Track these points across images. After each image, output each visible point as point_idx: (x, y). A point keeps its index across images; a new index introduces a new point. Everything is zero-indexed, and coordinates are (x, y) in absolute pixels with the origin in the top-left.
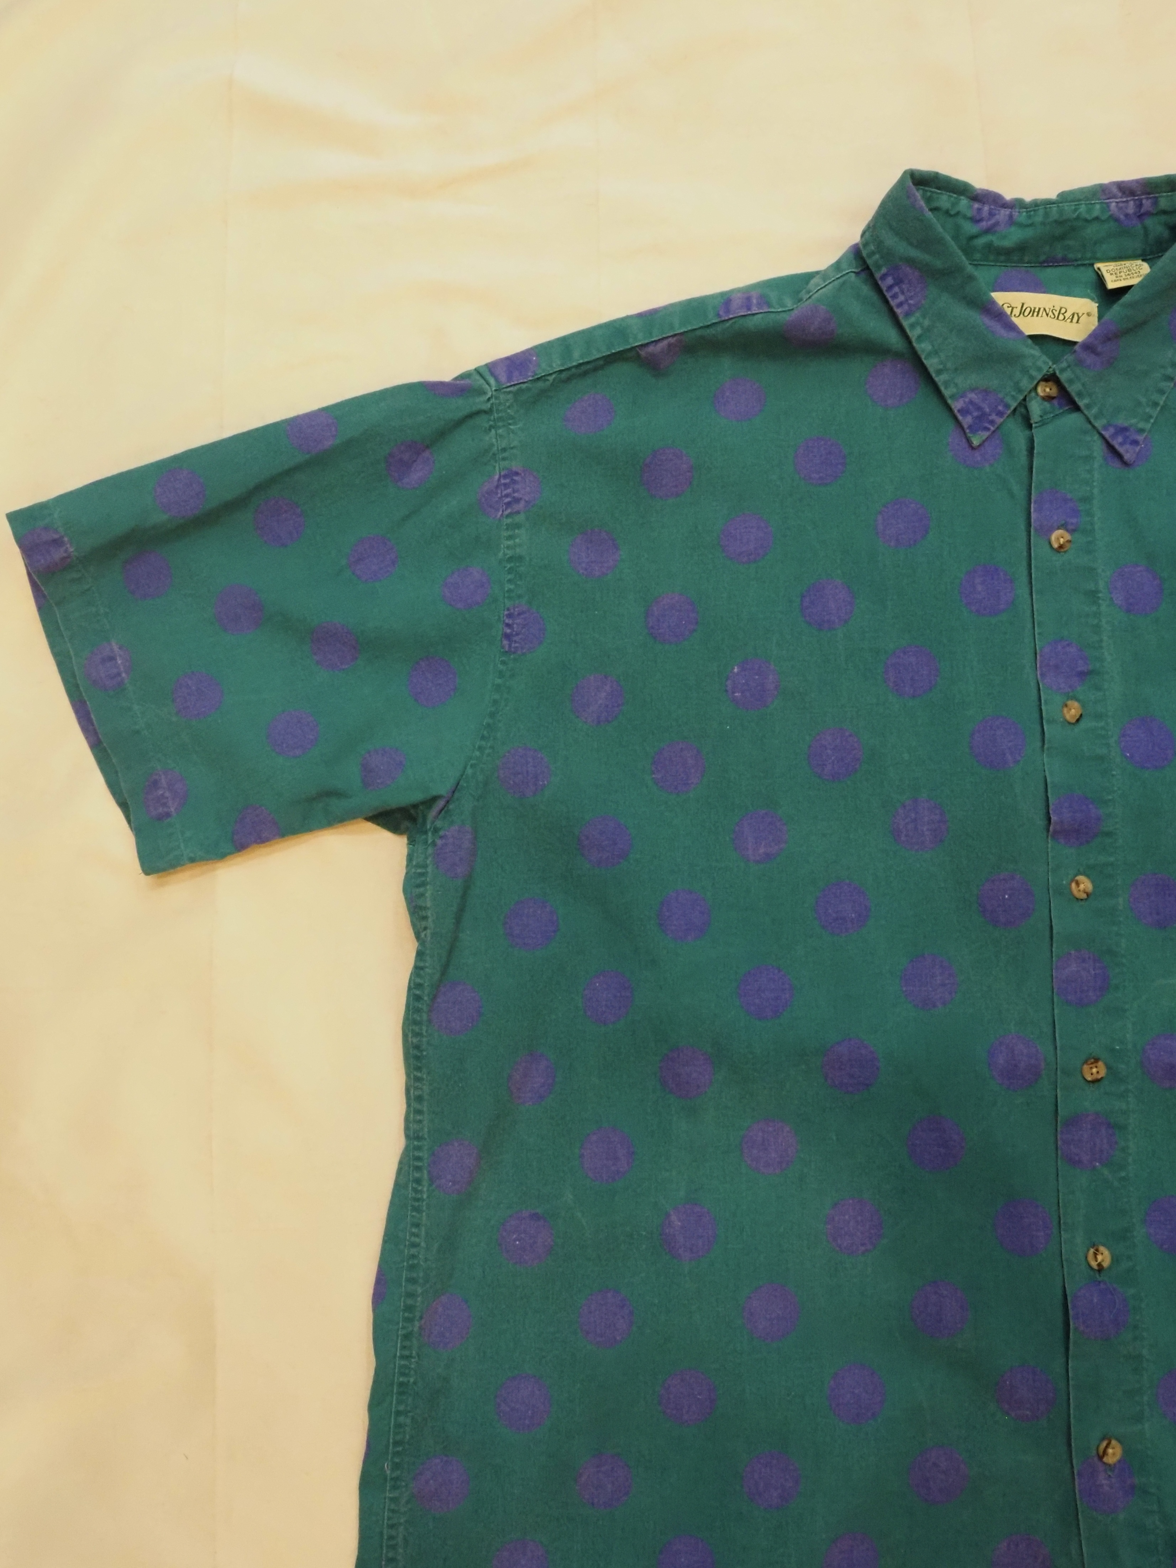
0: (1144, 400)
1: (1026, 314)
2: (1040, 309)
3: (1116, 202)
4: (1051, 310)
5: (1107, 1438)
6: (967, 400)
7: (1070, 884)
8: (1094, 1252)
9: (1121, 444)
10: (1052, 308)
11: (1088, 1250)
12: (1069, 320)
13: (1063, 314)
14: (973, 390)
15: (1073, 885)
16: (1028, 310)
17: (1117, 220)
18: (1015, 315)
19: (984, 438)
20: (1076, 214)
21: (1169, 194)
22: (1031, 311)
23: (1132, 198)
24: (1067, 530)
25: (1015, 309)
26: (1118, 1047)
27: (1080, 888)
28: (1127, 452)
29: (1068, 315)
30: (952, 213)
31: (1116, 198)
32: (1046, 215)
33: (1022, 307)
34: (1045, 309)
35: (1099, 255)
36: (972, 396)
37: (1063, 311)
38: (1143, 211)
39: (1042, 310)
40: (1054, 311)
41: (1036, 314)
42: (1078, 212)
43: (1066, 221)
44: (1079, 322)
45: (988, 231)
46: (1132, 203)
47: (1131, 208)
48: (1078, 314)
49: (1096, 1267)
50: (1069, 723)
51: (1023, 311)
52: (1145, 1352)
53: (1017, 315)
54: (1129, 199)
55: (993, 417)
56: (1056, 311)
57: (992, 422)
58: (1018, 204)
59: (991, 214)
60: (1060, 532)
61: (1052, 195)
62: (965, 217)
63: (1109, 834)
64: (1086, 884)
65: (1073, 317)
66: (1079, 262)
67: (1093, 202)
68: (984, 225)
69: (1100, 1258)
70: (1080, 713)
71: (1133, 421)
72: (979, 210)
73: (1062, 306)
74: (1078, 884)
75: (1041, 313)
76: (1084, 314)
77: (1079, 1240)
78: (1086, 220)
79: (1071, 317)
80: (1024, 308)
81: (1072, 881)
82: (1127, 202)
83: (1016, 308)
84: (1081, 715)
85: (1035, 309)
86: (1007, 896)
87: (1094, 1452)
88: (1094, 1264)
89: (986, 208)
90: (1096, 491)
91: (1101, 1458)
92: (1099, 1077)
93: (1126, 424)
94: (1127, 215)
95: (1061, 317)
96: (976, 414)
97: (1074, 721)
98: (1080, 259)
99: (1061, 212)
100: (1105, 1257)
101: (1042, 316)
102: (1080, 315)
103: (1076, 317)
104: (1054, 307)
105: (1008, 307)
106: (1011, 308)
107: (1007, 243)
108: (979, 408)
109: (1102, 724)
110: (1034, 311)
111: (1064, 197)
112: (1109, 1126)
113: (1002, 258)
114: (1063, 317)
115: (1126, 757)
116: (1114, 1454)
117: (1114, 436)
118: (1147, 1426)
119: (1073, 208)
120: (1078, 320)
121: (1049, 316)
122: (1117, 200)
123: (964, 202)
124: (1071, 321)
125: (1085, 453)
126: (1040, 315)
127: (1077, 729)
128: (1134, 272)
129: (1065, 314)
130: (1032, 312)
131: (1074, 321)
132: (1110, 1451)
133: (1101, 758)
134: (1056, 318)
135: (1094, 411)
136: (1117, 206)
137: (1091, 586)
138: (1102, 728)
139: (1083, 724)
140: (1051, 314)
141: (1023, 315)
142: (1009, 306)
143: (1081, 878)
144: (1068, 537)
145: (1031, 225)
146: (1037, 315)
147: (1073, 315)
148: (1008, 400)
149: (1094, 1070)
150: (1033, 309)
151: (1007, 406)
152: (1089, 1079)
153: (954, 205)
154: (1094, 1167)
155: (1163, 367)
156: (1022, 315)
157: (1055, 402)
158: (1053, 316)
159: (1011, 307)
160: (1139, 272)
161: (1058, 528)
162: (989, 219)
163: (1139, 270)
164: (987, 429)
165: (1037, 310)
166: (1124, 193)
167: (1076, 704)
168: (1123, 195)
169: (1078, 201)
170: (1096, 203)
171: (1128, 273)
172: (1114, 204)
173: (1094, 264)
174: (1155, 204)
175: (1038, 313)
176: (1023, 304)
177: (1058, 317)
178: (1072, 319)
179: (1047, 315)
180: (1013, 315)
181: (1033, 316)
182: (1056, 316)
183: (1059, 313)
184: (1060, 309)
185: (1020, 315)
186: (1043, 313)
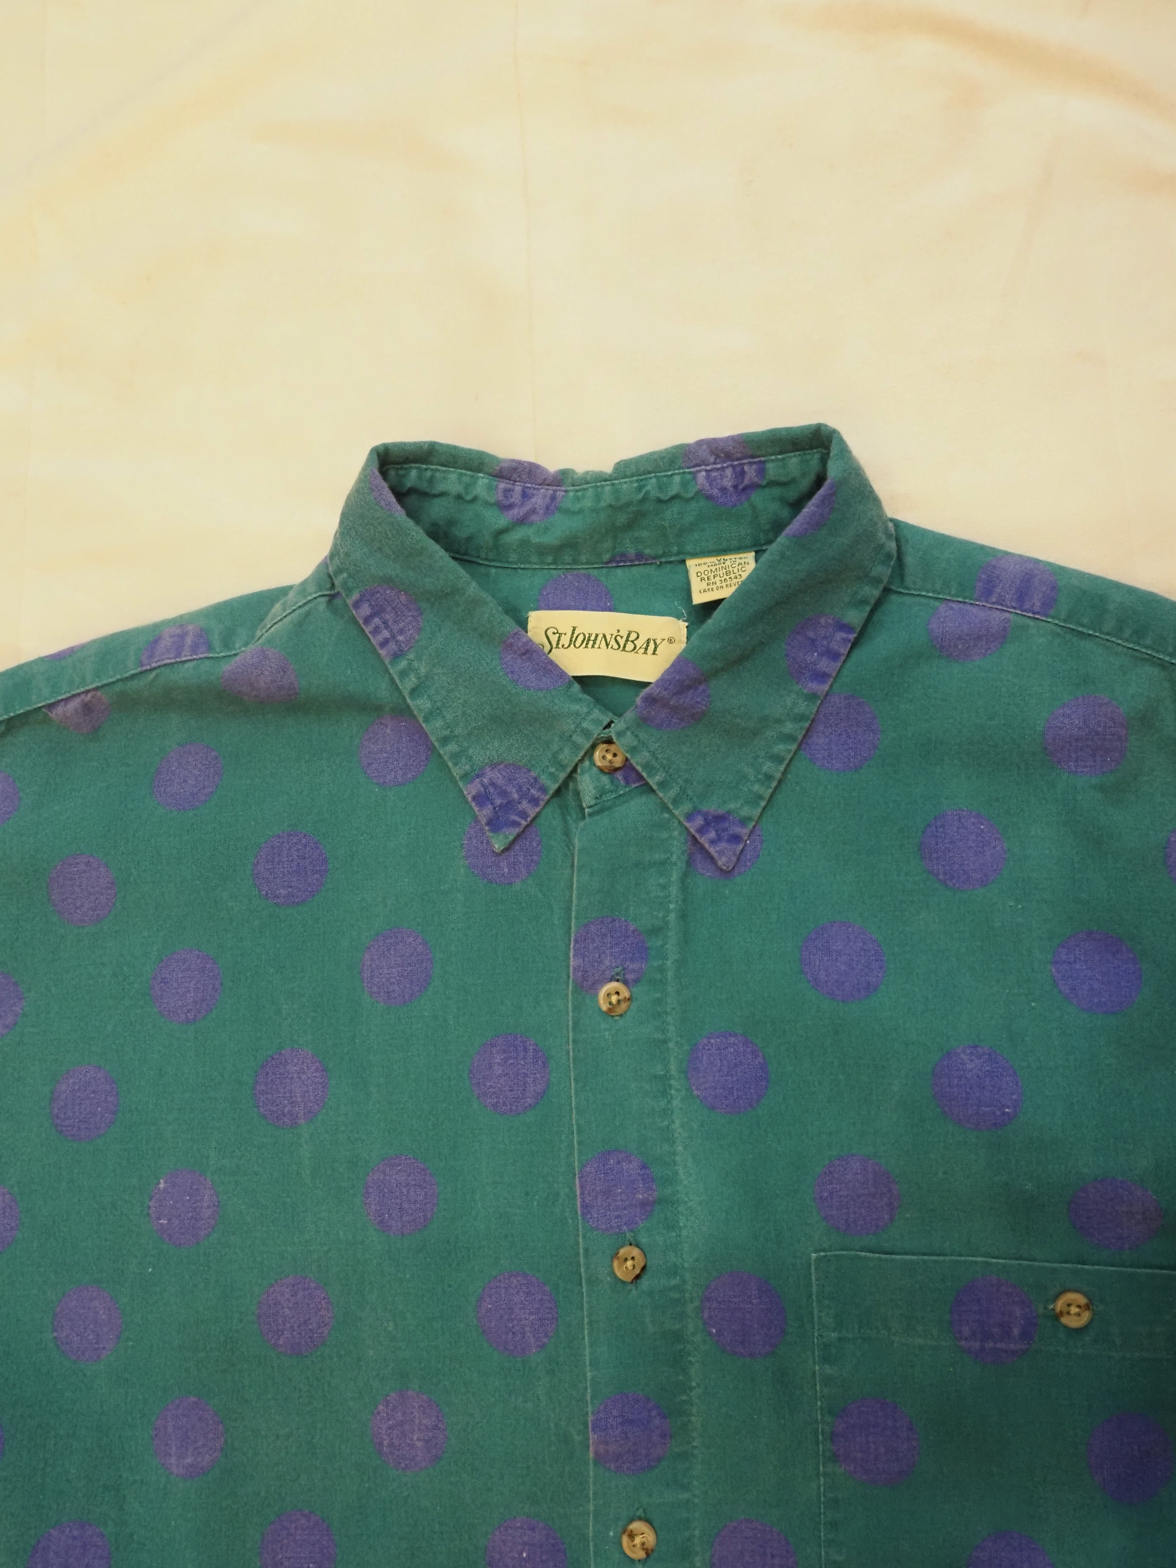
0: (750, 771)
1: (578, 644)
2: (597, 636)
3: (706, 471)
4: (614, 636)
6: (486, 781)
7: (620, 1538)
9: (713, 842)
10: (616, 634)
12: (643, 650)
13: (633, 642)
14: (494, 766)
15: (625, 1540)
16: (581, 638)
17: (709, 497)
18: (563, 646)
19: (511, 838)
20: (642, 494)
21: (779, 457)
22: (584, 639)
23: (730, 463)
24: (626, 983)
25: (563, 635)
27: (635, 1542)
28: (721, 853)
29: (639, 643)
30: (469, 498)
31: (706, 465)
32: (598, 498)
33: (573, 633)
34: (604, 636)
35: (689, 548)
36: (491, 775)
37: (633, 636)
38: (746, 482)
39: (600, 636)
40: (618, 638)
41: (591, 643)
42: (644, 491)
43: (628, 504)
44: (656, 653)
45: (522, 521)
46: (729, 472)
47: (728, 479)
48: (654, 640)
50: (623, 1282)
51: (574, 639)
53: (565, 646)
54: (725, 465)
55: (525, 805)
56: (622, 637)
57: (522, 814)
58: (562, 478)
59: (525, 495)
60: (614, 985)
61: (607, 468)
62: (487, 504)
63: (682, 1455)
64: (645, 1535)
65: (648, 646)
66: (663, 560)
67: (669, 473)
68: (516, 512)
70: (642, 1265)
71: (732, 806)
72: (507, 492)
73: (631, 630)
74: (632, 1536)
75: (598, 642)
76: (664, 640)
78: (660, 501)
79: (645, 646)
80: (575, 636)
81: (624, 1531)
82: (723, 469)
83: (565, 634)
84: (644, 1268)
85: (590, 635)
86: (524, 1554)
89: (518, 488)
90: (672, 917)
93: (721, 812)
94: (723, 490)
95: (630, 646)
96: (498, 802)
97: (629, 1278)
98: (663, 556)
99: (616, 492)
101: (599, 648)
102: (658, 642)
103: (652, 646)
104: (618, 631)
105: (554, 633)
106: (558, 635)
107: (551, 539)
108: (504, 793)
109: (674, 1282)
110: (589, 640)
111: (624, 469)
113: (550, 559)
114: (632, 646)
115: (710, 1334)
117: (702, 830)
119: (636, 485)
120: (655, 650)
121: (610, 646)
122: (709, 468)
123: (483, 480)
124: (645, 653)
125: (658, 856)
126: (596, 646)
127: (634, 1295)
128: (733, 576)
129: (635, 642)
130: (586, 640)
131: (648, 652)
133: (672, 1337)
134: (621, 649)
135: (673, 792)
136: (708, 477)
137: (659, 1070)
138: (676, 1288)
139: (647, 1283)
140: (613, 643)
141: (575, 645)
142: (556, 631)
143: (638, 1526)
144: (625, 993)
145: (580, 511)
146: (593, 647)
147: (648, 641)
148: (544, 779)
150: (587, 636)
151: (543, 789)
153: (468, 487)
155: (779, 721)
156: (572, 645)
157: (619, 776)
158: (616, 646)
159: (557, 633)
160: (740, 575)
161: (611, 980)
162: (522, 504)
163: (740, 572)
164: (515, 824)
165: (592, 638)
166: (717, 456)
167: (635, 1252)
168: (715, 459)
169: (644, 474)
170: (676, 474)
171: (725, 577)
172: (704, 473)
173: (683, 562)
174: (761, 471)
175: (594, 643)
176: (574, 629)
177: (625, 647)
178: (646, 649)
179: (607, 645)
180: (560, 646)
181: (586, 647)
182: (622, 646)
183: (627, 640)
184: (629, 634)
185: (569, 645)
186: (603, 642)
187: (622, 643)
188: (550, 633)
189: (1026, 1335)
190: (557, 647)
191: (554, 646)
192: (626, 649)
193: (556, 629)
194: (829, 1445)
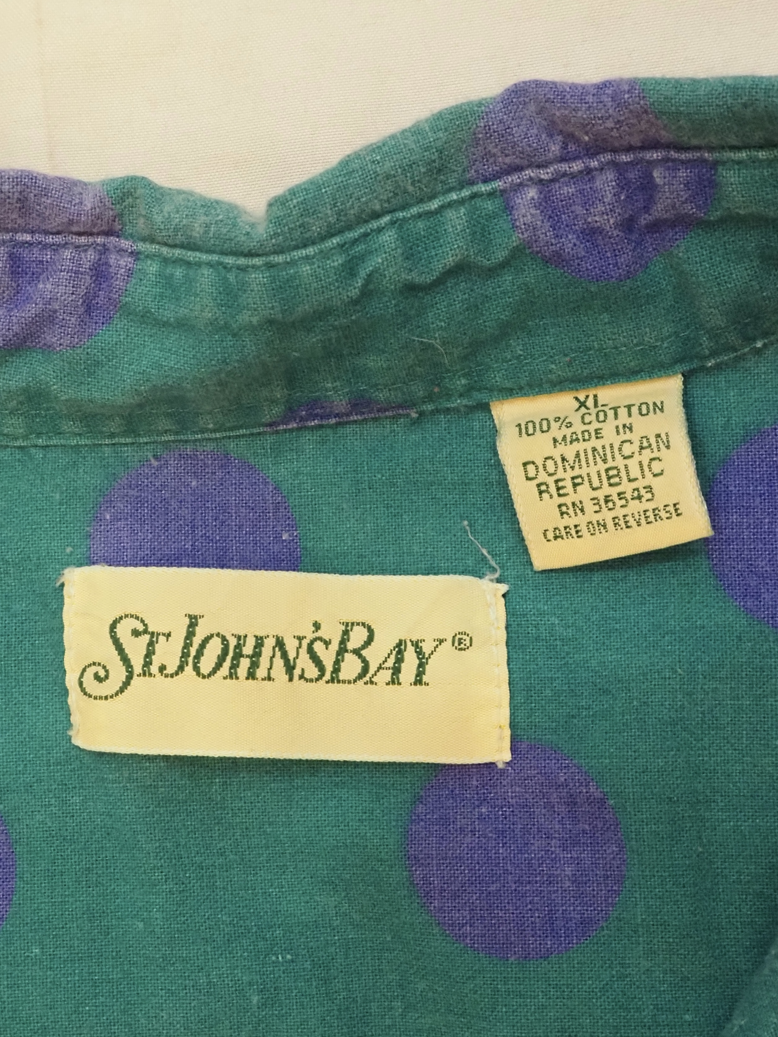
1: (207, 664)
2: (260, 642)
3: (539, 184)
4: (305, 643)
13: (357, 652)
17: (552, 261)
18: (162, 668)
20: (359, 283)
23: (608, 157)
25: (162, 639)
31: (539, 167)
33: (190, 634)
34: (280, 643)
35: (498, 379)
38: (659, 212)
39: (269, 643)
40: (318, 647)
41: (245, 663)
42: (363, 273)
43: (321, 314)
44: (425, 678)
46: (606, 185)
47: (604, 205)
48: (416, 645)
51: (193, 651)
53: (170, 670)
54: (594, 164)
56: (327, 643)
65: (399, 660)
67: (434, 205)
73: (350, 620)
75: (264, 661)
76: (441, 641)
78: (411, 289)
79: (391, 662)
80: (197, 641)
82: (588, 175)
83: (168, 635)
94: (592, 235)
102: (427, 648)
103: (410, 657)
104: (317, 626)
105: (136, 633)
106: (147, 637)
110: (238, 656)
114: (358, 666)
119: (338, 260)
120: (420, 673)
121: (297, 672)
122: (545, 174)
124: (395, 680)
126: (261, 672)
128: (627, 487)
129: (364, 652)
131: (402, 677)
134: (328, 676)
136: (544, 201)
141: (196, 669)
142: (141, 628)
145: (183, 323)
146: (251, 675)
147: (400, 648)
150: (233, 642)
156: (189, 669)
158: (312, 671)
159: (146, 631)
160: (649, 489)
163: (649, 479)
165: (248, 649)
166: (569, 137)
168: (565, 146)
169: (361, 220)
170: (450, 205)
171: (606, 490)
172: (532, 193)
173: (485, 408)
174: (705, 190)
175: (254, 665)
176: (193, 621)
177: (336, 670)
178: (396, 670)
179: (290, 668)
180: (154, 669)
181: (233, 675)
182: (329, 668)
183: (342, 650)
184: (346, 633)
185: (181, 668)
186: (279, 662)
187: (328, 660)
188: (123, 631)
190: (146, 672)
191: (138, 669)
192: (342, 676)
193: (142, 621)
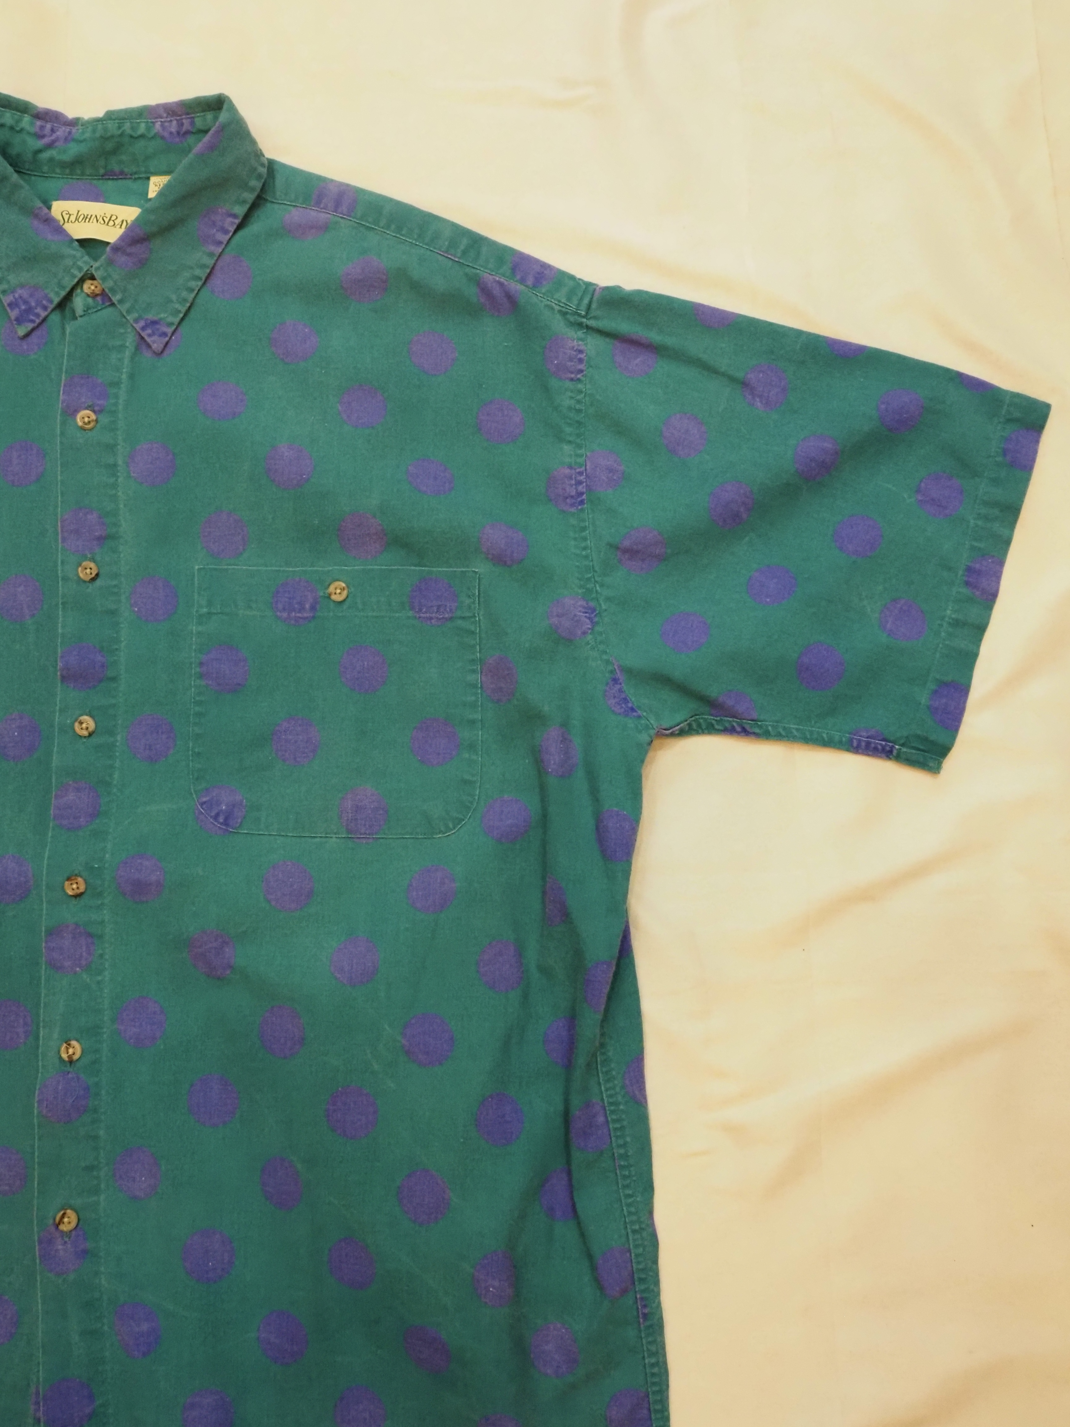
0: (174, 297)
1: (80, 220)
2: (92, 216)
3: (161, 122)
4: (101, 216)
5: (64, 1208)
6: (17, 295)
7: (74, 725)
8: (66, 1047)
9: (150, 336)
10: (103, 215)
11: (61, 1045)
12: (119, 226)
13: (113, 221)
14: (22, 286)
15: (77, 724)
16: (82, 216)
17: (163, 138)
18: (71, 222)
19: (29, 329)
20: (121, 131)
21: (202, 114)
22: (84, 217)
23: (175, 118)
24: (94, 412)
26: (97, 866)
27: (83, 727)
28: (155, 342)
29: (117, 222)
30: (18, 129)
31: (162, 118)
32: (94, 131)
33: (78, 214)
34: (96, 216)
35: (152, 170)
36: (19, 291)
37: (114, 218)
38: (184, 129)
39: (94, 216)
40: (105, 218)
41: (88, 220)
42: (122, 129)
43: (112, 136)
45: (50, 146)
46: (174, 123)
47: (174, 127)
48: (126, 221)
49: (67, 1059)
50: (85, 582)
51: (78, 218)
52: (101, 1133)
53: (73, 221)
54: (172, 119)
55: (39, 310)
56: (106, 218)
57: (38, 315)
58: (77, 122)
59: (53, 131)
60: (87, 412)
61: (101, 114)
62: (29, 133)
63: (114, 679)
64: (89, 722)
66: (136, 176)
67: (139, 121)
68: (46, 140)
69: (71, 1051)
70: (96, 571)
71: (162, 316)
72: (42, 128)
73: (113, 214)
74: (81, 723)
75: (92, 219)
77: (56, 1036)
78: (131, 137)
79: (120, 224)
80: (79, 215)
81: (76, 720)
82: (171, 121)
83: (73, 215)
84: (97, 575)
85: (88, 215)
86: (16, 734)
87: (51, 1221)
88: (64, 1056)
89: (49, 126)
90: (124, 376)
91: (57, 1226)
92: (79, 891)
93: (155, 319)
94: (171, 133)
95: (111, 223)
96: (23, 307)
97: (88, 578)
98: (136, 173)
99: (105, 129)
100: (76, 1049)
101: (92, 222)
104: (105, 214)
105: (67, 214)
106: (68, 215)
107: (66, 157)
108: (27, 303)
109: (114, 583)
110: (87, 218)
111: (110, 115)
112: (90, 935)
113: (67, 171)
114: (113, 223)
115: (135, 611)
116: (69, 1223)
117: (143, 329)
118: (102, 1197)
119: (118, 125)
121: (99, 222)
122: (162, 120)
123: (27, 118)
125: (118, 343)
126: (91, 221)
127: (91, 588)
129: (115, 221)
130: (85, 218)
132: (66, 1220)
133: (113, 613)
134: (106, 224)
135: (127, 306)
136: (162, 126)
137: (111, 461)
138: (115, 586)
139: (98, 582)
140: (101, 220)
142: (67, 213)
143: (85, 718)
144: (93, 417)
145: (85, 140)
146: (89, 222)
147: (123, 222)
148: (52, 295)
149: (75, 886)
150: (86, 216)
151: (51, 301)
152: (70, 893)
153: (18, 121)
154: (75, 973)
155: (191, 268)
156: (77, 221)
157: (99, 299)
158: (103, 222)
161: (85, 409)
162: (51, 135)
164: (33, 321)
165: (89, 217)
166: (169, 114)
167: (92, 565)
168: (167, 116)
169: (123, 119)
170: (142, 122)
172: (159, 123)
173: (148, 179)
174: (192, 123)
175: (90, 219)
176: (79, 211)
177: (108, 223)
178: (121, 225)
179: (97, 221)
180: (70, 221)
181: (85, 222)
182: (106, 222)
183: (110, 220)
184: (111, 217)
185: (75, 221)
186: (95, 219)
187: (107, 220)
188: (64, 214)
189: (313, 608)
190: (68, 222)
191: (66, 220)
192: (109, 225)
193: (68, 211)
194: (198, 670)
